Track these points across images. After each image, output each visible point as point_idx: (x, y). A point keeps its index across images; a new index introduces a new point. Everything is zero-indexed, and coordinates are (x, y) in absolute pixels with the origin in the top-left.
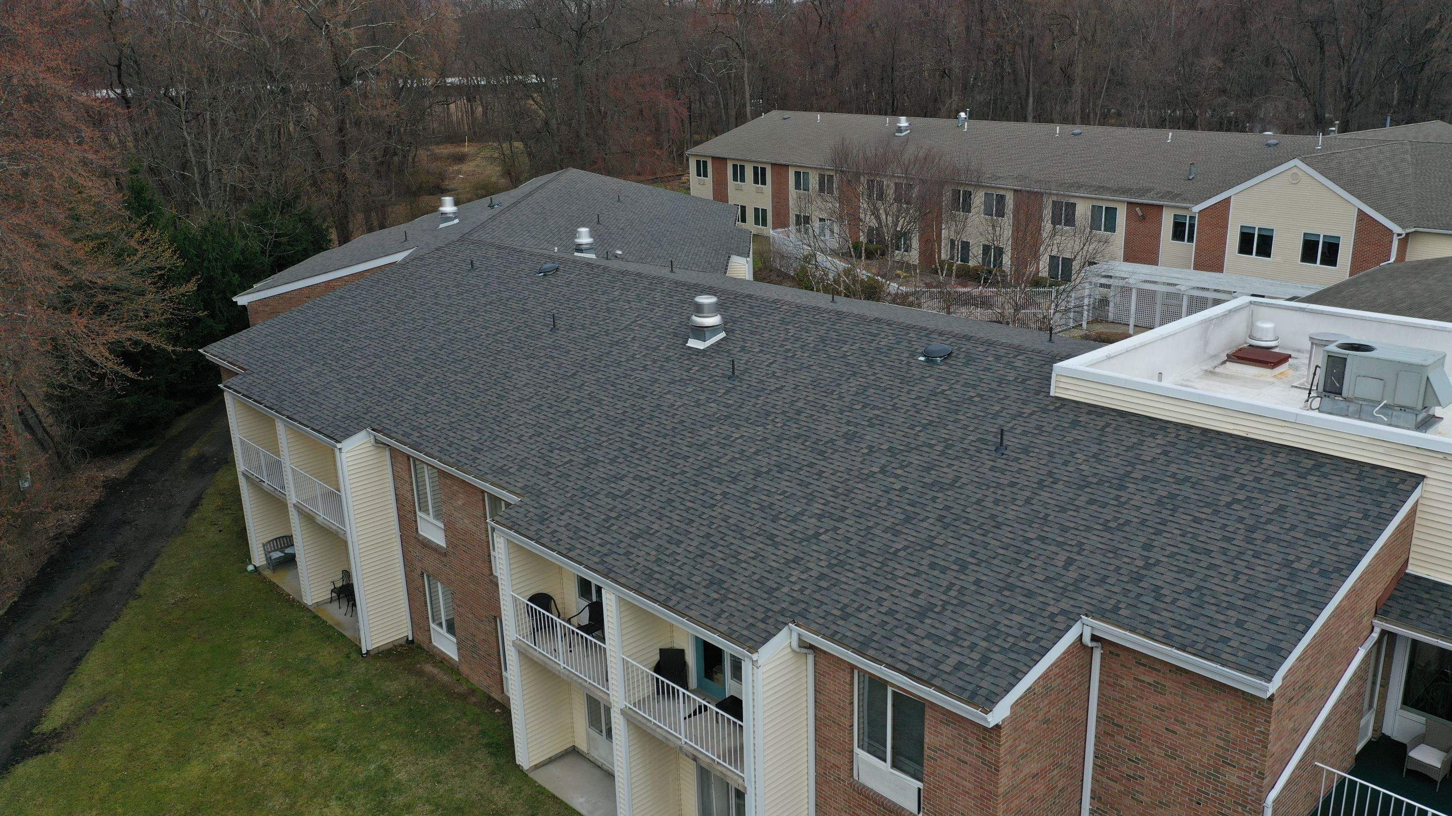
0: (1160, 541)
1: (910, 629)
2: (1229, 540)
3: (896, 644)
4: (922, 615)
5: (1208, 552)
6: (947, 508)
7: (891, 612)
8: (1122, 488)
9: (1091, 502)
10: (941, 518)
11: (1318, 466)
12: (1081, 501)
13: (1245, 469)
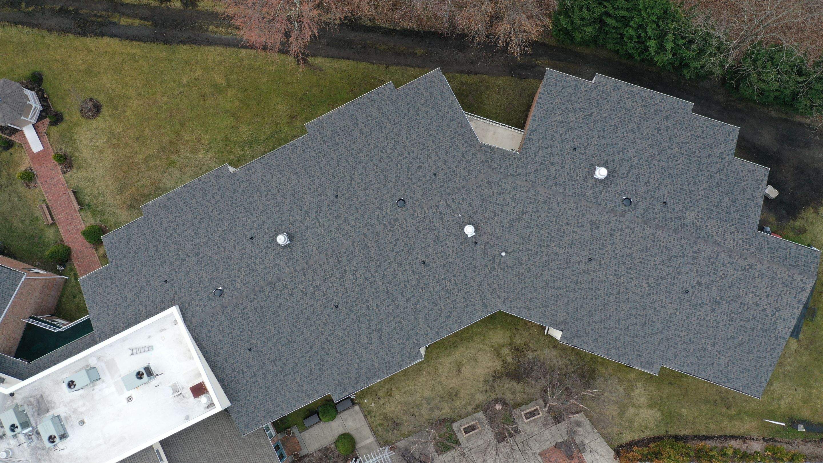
0: (117, 289)
1: (127, 235)
2: (108, 300)
3: (125, 231)
4: (129, 239)
5: (108, 294)
6: (155, 260)
7: (133, 234)
8: (135, 294)
9: (136, 286)
10: (152, 257)
11: (114, 331)
12: (137, 284)
13: (123, 320)
